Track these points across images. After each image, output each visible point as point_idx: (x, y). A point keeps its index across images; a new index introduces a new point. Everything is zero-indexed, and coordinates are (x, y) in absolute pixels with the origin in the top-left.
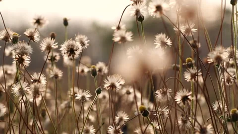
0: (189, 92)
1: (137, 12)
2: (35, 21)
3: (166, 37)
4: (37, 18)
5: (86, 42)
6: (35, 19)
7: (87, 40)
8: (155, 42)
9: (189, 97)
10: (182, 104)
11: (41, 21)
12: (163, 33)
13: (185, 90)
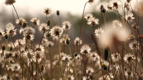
0: (132, 55)
1: (102, 7)
2: (45, 11)
3: (119, 22)
4: (46, 9)
5: (69, 26)
6: (45, 10)
7: (70, 24)
8: (112, 25)
9: (132, 58)
10: (128, 62)
11: (49, 12)
12: (117, 20)
13: (130, 54)
